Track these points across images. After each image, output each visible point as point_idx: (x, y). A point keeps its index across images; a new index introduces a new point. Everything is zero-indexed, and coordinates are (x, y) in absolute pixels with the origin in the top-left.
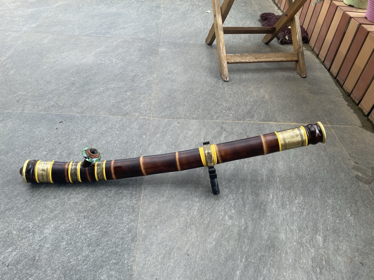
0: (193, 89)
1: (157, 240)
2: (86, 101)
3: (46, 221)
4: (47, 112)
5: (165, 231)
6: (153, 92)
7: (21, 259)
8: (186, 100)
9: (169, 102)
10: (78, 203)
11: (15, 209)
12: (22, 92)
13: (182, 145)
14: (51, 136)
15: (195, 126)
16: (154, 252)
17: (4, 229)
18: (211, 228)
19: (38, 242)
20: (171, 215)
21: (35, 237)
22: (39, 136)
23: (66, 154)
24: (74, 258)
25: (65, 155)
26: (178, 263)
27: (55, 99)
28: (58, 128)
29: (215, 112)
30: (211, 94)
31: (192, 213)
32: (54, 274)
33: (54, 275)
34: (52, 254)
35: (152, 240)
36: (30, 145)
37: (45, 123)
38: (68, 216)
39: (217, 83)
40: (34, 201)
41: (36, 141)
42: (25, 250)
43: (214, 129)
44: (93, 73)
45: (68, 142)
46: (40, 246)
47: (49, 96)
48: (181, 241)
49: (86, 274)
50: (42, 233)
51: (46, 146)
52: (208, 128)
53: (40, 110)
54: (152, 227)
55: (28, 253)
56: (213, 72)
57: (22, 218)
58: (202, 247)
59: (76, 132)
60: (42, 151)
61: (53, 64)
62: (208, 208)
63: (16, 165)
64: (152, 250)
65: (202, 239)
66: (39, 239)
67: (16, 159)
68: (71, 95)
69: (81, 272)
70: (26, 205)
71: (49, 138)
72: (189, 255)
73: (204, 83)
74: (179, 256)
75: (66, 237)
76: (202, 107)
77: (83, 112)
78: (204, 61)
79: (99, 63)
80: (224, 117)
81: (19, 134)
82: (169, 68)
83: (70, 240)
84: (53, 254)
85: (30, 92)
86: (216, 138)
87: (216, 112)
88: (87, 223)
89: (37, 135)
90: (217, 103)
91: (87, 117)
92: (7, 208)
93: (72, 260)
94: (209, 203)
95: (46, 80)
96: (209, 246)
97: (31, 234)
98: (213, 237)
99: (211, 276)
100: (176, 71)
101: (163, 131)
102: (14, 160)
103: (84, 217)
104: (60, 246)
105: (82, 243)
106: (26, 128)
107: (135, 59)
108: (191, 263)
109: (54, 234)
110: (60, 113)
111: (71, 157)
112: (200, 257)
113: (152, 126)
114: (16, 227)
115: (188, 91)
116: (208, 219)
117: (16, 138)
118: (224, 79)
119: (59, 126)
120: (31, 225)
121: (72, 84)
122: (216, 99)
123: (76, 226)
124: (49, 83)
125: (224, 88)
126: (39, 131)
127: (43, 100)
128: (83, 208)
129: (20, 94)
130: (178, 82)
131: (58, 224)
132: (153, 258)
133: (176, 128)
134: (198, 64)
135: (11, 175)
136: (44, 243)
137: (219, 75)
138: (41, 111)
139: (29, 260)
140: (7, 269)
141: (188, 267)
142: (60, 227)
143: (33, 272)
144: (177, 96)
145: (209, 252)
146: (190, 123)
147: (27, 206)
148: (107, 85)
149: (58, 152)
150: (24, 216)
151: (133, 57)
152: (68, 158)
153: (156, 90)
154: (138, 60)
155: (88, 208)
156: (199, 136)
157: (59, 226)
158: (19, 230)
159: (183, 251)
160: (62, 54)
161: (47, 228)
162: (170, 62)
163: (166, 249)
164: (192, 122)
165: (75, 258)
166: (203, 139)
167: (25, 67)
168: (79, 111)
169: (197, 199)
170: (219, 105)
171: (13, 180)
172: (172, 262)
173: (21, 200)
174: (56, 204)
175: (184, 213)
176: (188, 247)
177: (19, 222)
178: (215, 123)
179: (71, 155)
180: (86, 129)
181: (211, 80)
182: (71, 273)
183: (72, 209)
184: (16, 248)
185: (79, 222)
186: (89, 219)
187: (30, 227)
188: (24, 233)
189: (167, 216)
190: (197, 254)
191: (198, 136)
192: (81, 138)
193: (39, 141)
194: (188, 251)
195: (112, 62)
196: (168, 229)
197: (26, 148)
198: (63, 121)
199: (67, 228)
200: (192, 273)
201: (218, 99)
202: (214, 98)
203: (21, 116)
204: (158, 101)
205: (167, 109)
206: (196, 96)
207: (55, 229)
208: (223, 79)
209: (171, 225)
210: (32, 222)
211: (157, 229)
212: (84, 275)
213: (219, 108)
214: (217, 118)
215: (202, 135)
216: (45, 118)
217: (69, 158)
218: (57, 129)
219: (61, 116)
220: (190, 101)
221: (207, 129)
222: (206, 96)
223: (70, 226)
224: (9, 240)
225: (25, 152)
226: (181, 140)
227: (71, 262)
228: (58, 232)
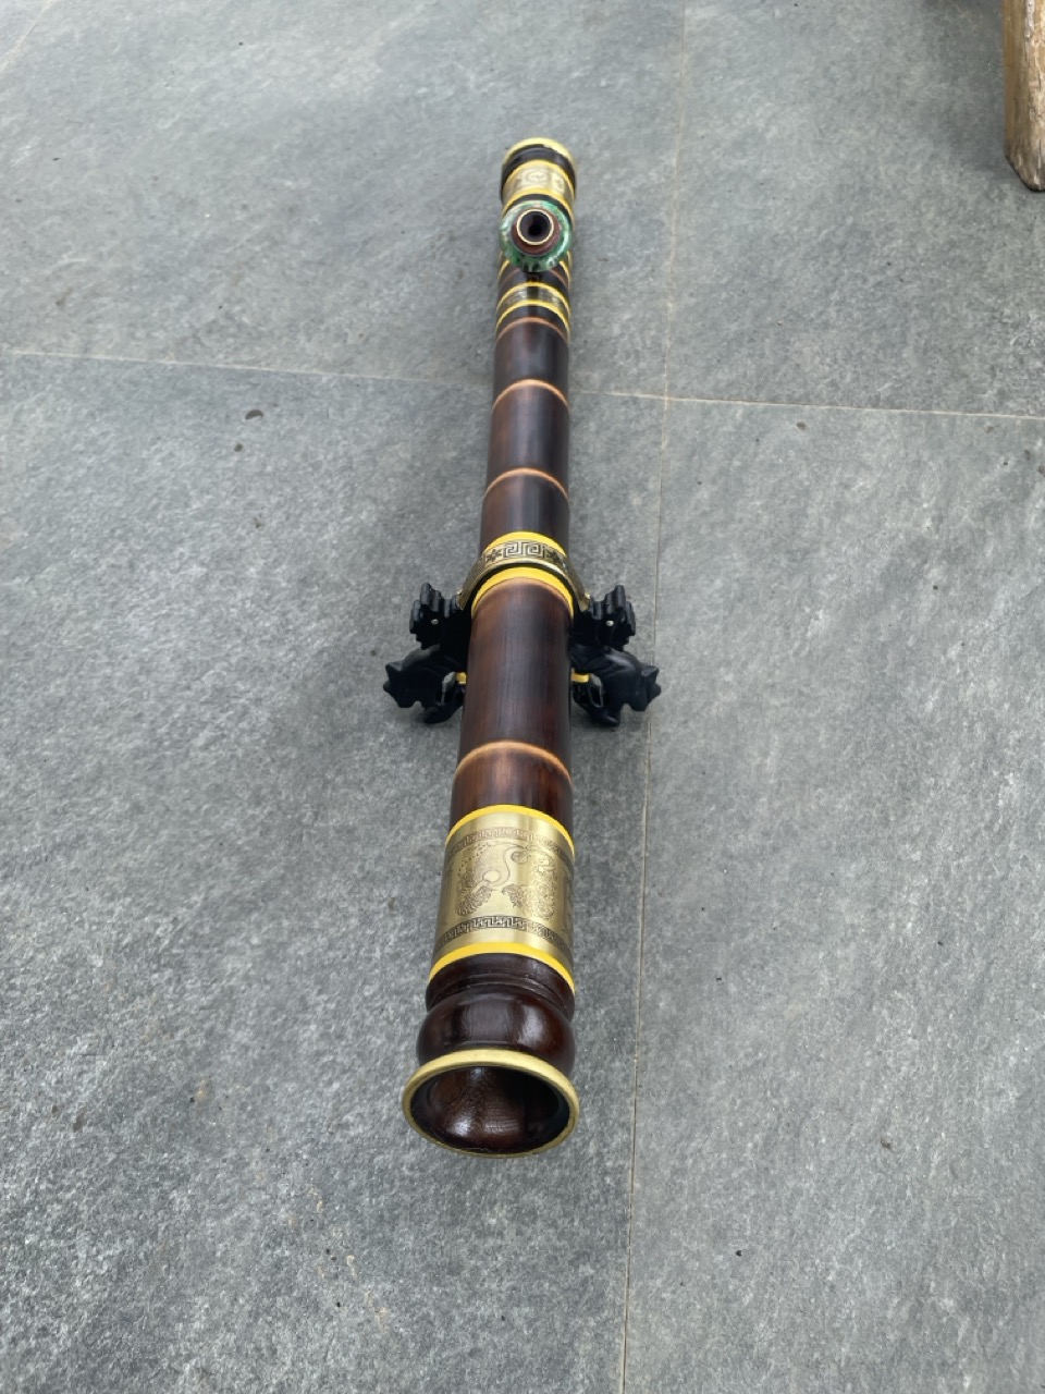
0: (865, 235)
1: (729, 1050)
2: (355, 303)
3: (225, 915)
4: (190, 357)
5: (763, 1008)
6: (668, 254)
7: (133, 1093)
8: (835, 296)
9: (747, 307)
10: (361, 832)
11: (92, 846)
12: (75, 255)
13: (823, 553)
14: (215, 484)
15: (884, 444)
16: (719, 1113)
17: (53, 943)
18: (993, 1015)
19: (199, 1018)
20: (791, 927)
21: (185, 991)
22: (164, 482)
23: (289, 581)
24: (358, 1109)
25: (284, 584)
26: (839, 1183)
27: (219, 292)
28: (244, 444)
29: (987, 367)
30: (963, 262)
31: (892, 926)
32: (277, 1178)
33: (279, 1186)
34: (264, 1079)
35: (707, 1052)
36: (131, 530)
37: (186, 417)
38: (320, 896)
39: (992, 201)
40: (168, 810)
41: (155, 508)
42: (148, 1052)
43: (988, 460)
44: (378, 151)
45: (292, 519)
46: (210, 1033)
47: (191, 276)
48: (848, 1069)
49: (417, 1195)
50: (212, 971)
51: (200, 533)
52: (953, 457)
53: (161, 347)
54: (700, 981)
55: (161, 1069)
56: (965, 135)
57: (126, 894)
58: (951, 1112)
59: (324, 467)
60: (186, 562)
61: (198, 105)
62: (976, 905)
63: (81, 627)
64: (712, 1105)
65: (950, 1065)
66: (204, 1001)
67: (75, 596)
68: (288, 272)
69: (397, 1183)
70: (136, 827)
71: (209, 497)
72: (888, 1146)
73: (924, 202)
74: (844, 1146)
75: (321, 1003)
76: (919, 334)
77: (349, 362)
78: (918, 71)
79: (401, 95)
80: (1036, 398)
81: (81, 472)
82: (740, 116)
83: (336, 1015)
84: (269, 1082)
85: (110, 254)
86: (997, 518)
87: (993, 368)
88: (407, 938)
89: (158, 480)
90: (997, 315)
91: (366, 386)
92: (58, 840)
93: (349, 1118)
94: (979, 878)
95: (171, 193)
96: (987, 1109)
97: (168, 973)
98: (1006, 1060)
99: (1002, 1266)
100: (774, 130)
101: (723, 472)
102: (70, 600)
103: (391, 906)
104: (293, 1044)
105: (390, 1038)
106: (108, 438)
107: (570, 70)
108: (901, 1193)
109: (266, 982)
110: (248, 363)
111: (310, 595)
112: (944, 1161)
113: (670, 445)
114: (100, 936)
115: (842, 247)
116: (979, 963)
117: (70, 493)
118: (1031, 177)
119: (247, 432)
120: (164, 928)
121: (291, 210)
122: (992, 290)
123: (358, 949)
124: (188, 204)
125: (1030, 230)
126: (163, 460)
127: (168, 299)
128: (380, 857)
129: (69, 266)
130: (788, 196)
131: (279, 930)
132: (718, 1148)
133: (792, 453)
134: (887, 92)
135: (63, 675)
136: (227, 1023)
137: (1000, 153)
138: (164, 352)
139: (167, 1101)
140: (76, 1140)
141: (888, 1207)
142: (291, 950)
143: (187, 1160)
144: (788, 272)
145: (988, 1138)
146: (859, 428)
147: (141, 834)
148: (447, 214)
149: (252, 570)
150: (133, 886)
151: (562, 60)
152: (297, 602)
153: (679, 243)
154: (587, 77)
155: (404, 859)
156: (911, 501)
157: (283, 945)
158: (116, 951)
159: (859, 1120)
160: (234, 54)
161: (233, 950)
162: (741, 82)
163: (775, 1102)
164: (869, 423)
165: (366, 1110)
166: (933, 519)
167: (81, 124)
168: (328, 357)
169: (914, 851)
170: (1005, 324)
171: (72, 703)
172: (810, 1175)
173: (115, 800)
174: (266, 832)
175: (856, 922)
176: (881, 1101)
177: (111, 913)
178: (990, 429)
179: (310, 585)
180: (369, 451)
181: (958, 183)
182: (353, 1184)
183: (336, 859)
184: (106, 1039)
185: (369, 932)
186: (411, 915)
187: (159, 938)
188: (139, 966)
189: (770, 931)
190: (927, 1146)
191: (905, 503)
192: (349, 498)
193: (168, 507)
194: (884, 1123)
195: (464, 90)
196: (780, 998)
197: (114, 546)
198: (262, 409)
199: (319, 956)
200: (912, 1242)
201: (999, 290)
202: (976, 285)
203: (80, 378)
204: (693, 301)
205: (741, 345)
206: (882, 270)
207: (270, 955)
208: (1025, 176)
209: (792, 981)
210: (167, 914)
211: (727, 993)
212: (407, 1198)
213: (1005, 344)
214: (1001, 404)
215: (923, 496)
216: (185, 392)
217: (304, 603)
218: (239, 448)
219: (252, 380)
220: (853, 301)
221: (948, 463)
222: (935, 275)
223: (331, 947)
224: (75, 997)
225: (113, 561)
226: (820, 524)
227: (346, 1126)
228: (281, 970)
